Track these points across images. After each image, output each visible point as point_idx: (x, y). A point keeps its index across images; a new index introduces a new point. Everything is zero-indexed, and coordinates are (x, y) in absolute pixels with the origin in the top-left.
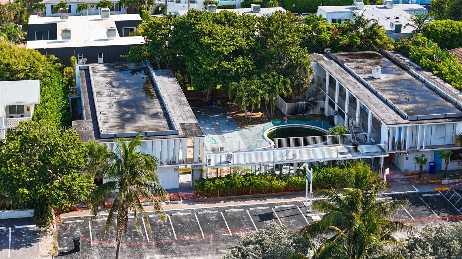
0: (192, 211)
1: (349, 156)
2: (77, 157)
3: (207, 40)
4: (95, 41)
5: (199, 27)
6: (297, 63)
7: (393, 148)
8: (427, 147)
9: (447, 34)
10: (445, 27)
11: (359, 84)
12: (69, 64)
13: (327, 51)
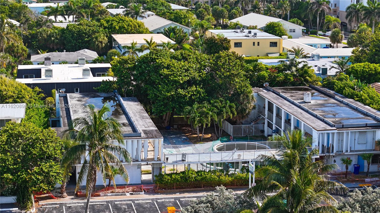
0: (152, 200)
2: (54, 149)
3: (166, 71)
4: (72, 79)
5: (159, 61)
6: (241, 91)
7: (323, 152)
8: (351, 151)
9: (365, 73)
10: (363, 68)
11: (293, 106)
12: (51, 95)
13: (266, 85)
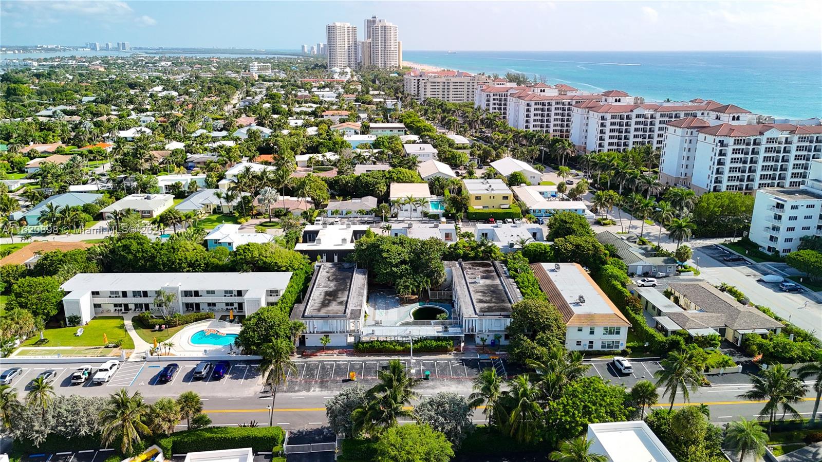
0: (348, 361)
1: (441, 335)
5: (382, 246)
6: (435, 270)
7: (469, 331)
8: (489, 331)
9: (536, 252)
12: (316, 260)
13: (459, 260)
